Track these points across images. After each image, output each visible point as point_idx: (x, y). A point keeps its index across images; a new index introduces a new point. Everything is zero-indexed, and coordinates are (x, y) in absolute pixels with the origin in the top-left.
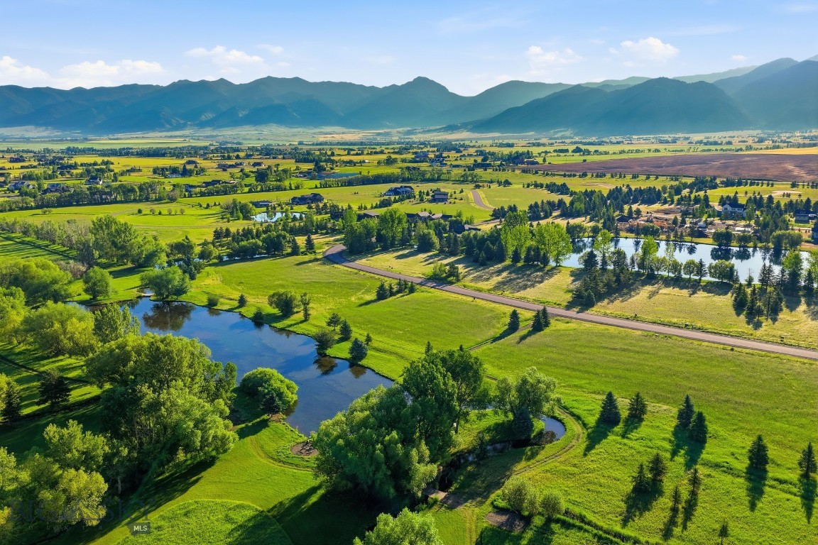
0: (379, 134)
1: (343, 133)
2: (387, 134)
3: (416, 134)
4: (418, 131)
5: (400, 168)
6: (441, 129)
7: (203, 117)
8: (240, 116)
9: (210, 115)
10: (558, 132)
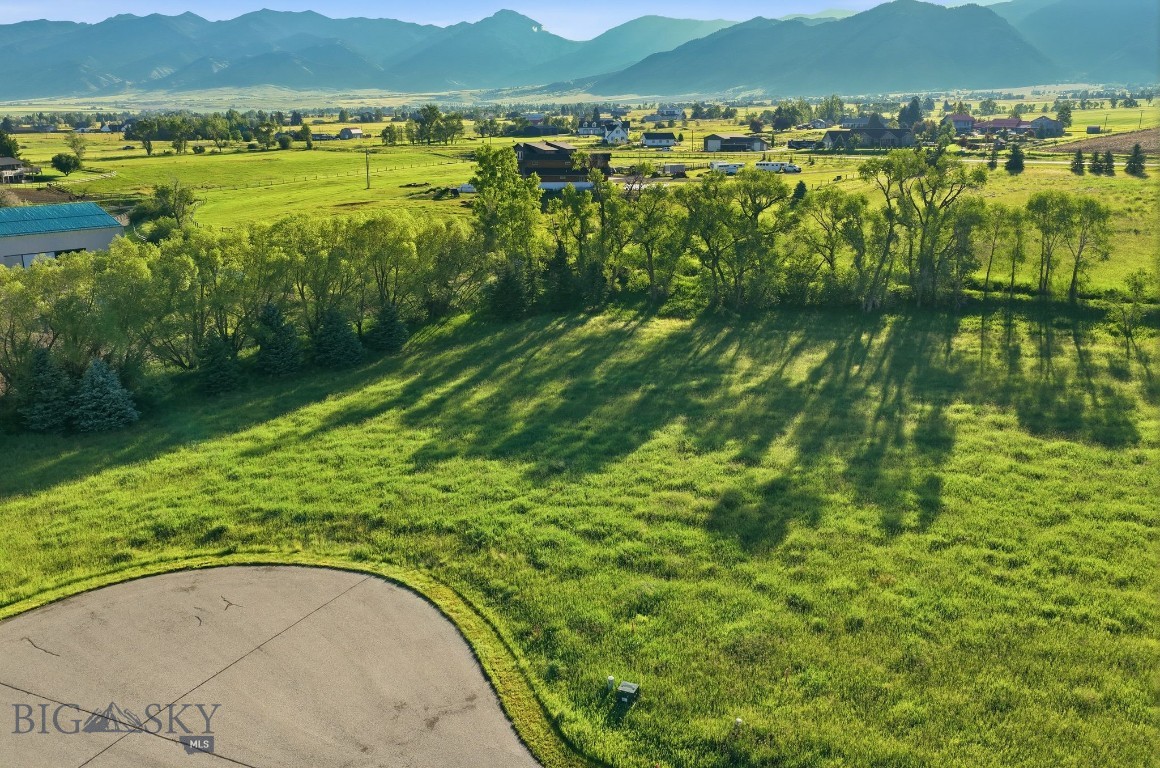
0: (440, 98)
1: (381, 97)
2: (456, 97)
3: (502, 96)
4: (505, 92)
5: (471, 156)
6: (541, 89)
7: (155, 73)
8: (216, 71)
9: (167, 71)
10: (740, 91)
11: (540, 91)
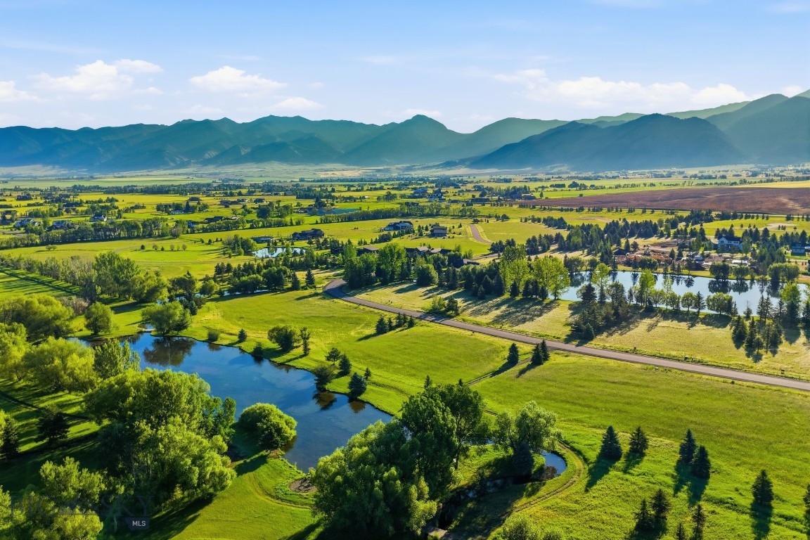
0: (378, 171)
1: (344, 170)
2: (387, 171)
3: (415, 170)
4: (417, 167)
5: (399, 204)
6: (440, 165)
7: (207, 155)
8: (243, 153)
9: (213, 153)
10: (554, 167)
11: (438, 166)
